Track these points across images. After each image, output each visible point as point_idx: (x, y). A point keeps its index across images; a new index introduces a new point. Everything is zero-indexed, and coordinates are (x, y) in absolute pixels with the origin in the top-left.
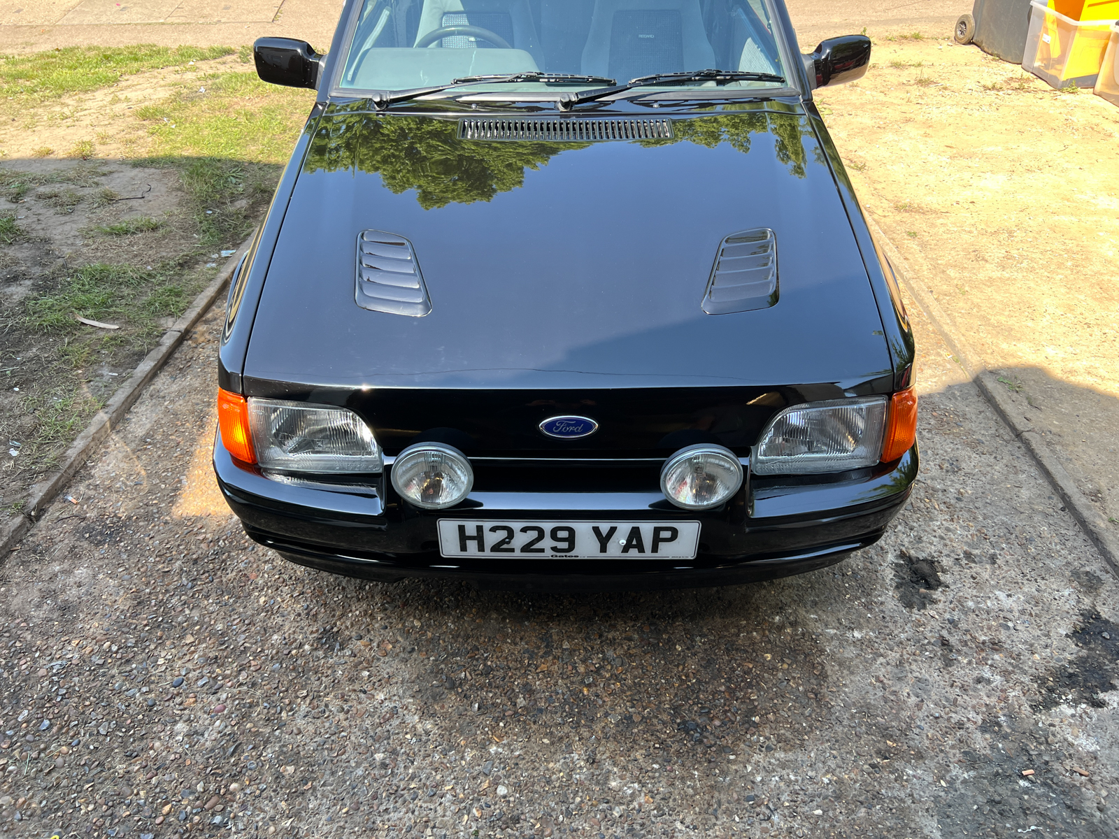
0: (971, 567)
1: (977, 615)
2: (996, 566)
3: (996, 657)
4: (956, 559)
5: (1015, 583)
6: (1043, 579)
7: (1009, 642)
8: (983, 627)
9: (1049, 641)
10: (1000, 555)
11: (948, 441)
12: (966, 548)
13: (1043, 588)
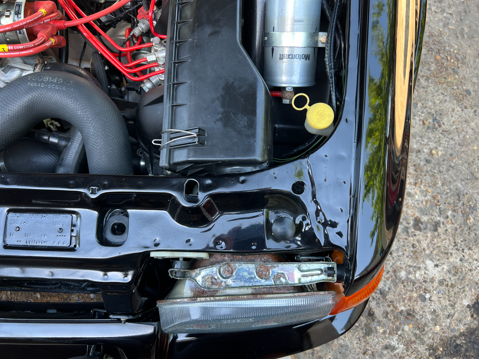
0: (415, 235)
1: (404, 286)
2: (436, 234)
3: (406, 328)
4: (406, 227)
5: (445, 253)
6: (470, 249)
7: (421, 313)
8: (405, 299)
9: (453, 311)
10: (443, 223)
11: (440, 91)
12: (417, 214)
13: (467, 257)
